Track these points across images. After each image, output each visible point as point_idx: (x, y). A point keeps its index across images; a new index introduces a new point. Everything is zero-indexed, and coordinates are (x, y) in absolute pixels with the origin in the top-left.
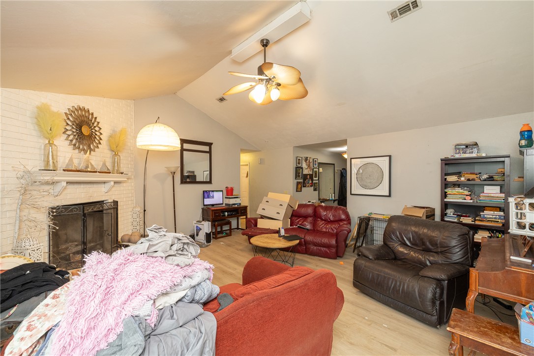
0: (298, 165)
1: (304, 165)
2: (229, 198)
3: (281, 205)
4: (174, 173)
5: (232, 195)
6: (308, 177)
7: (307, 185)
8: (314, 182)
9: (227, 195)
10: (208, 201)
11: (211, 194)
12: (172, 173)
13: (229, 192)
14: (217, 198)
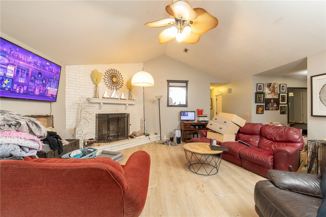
0: (258, 91)
1: (267, 90)
2: (200, 117)
3: (225, 122)
4: (160, 99)
5: (202, 115)
6: (272, 101)
7: (271, 108)
8: (280, 106)
9: (198, 115)
10: (183, 118)
11: (186, 113)
12: (158, 99)
13: (200, 113)
14: (191, 116)
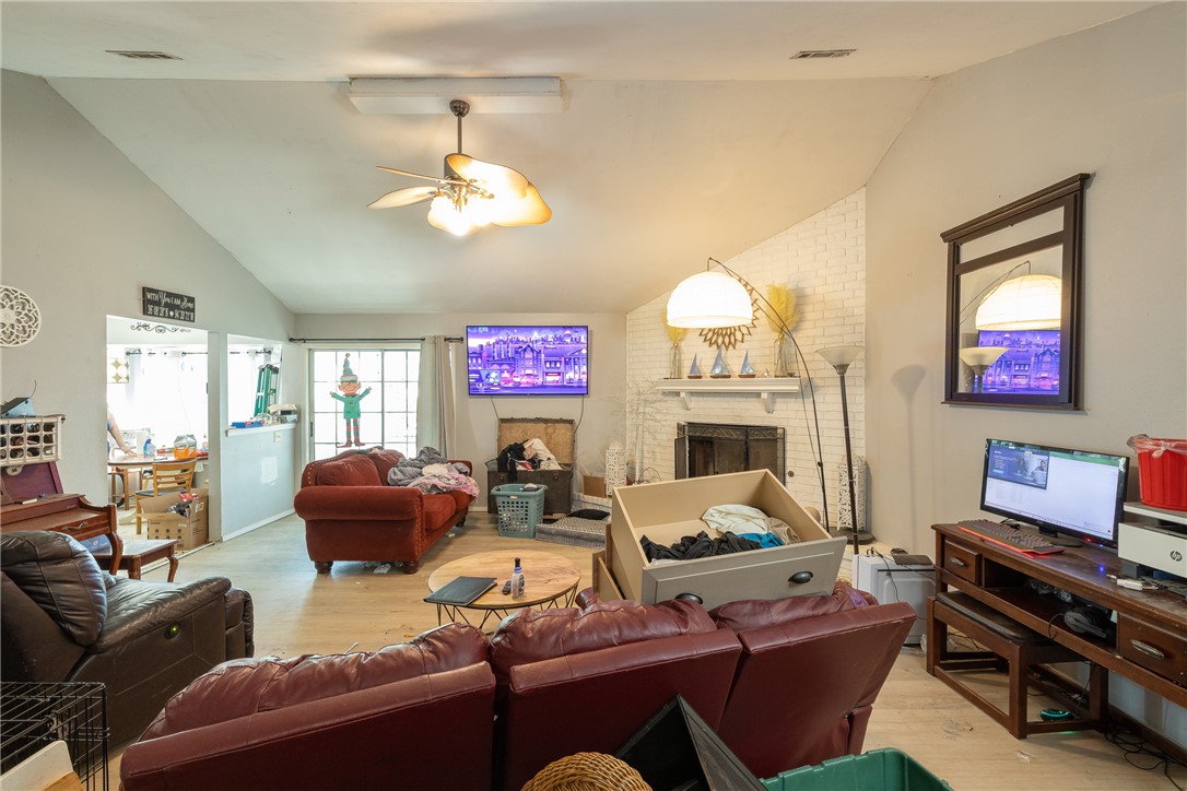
4: (845, 367)
12: (838, 368)
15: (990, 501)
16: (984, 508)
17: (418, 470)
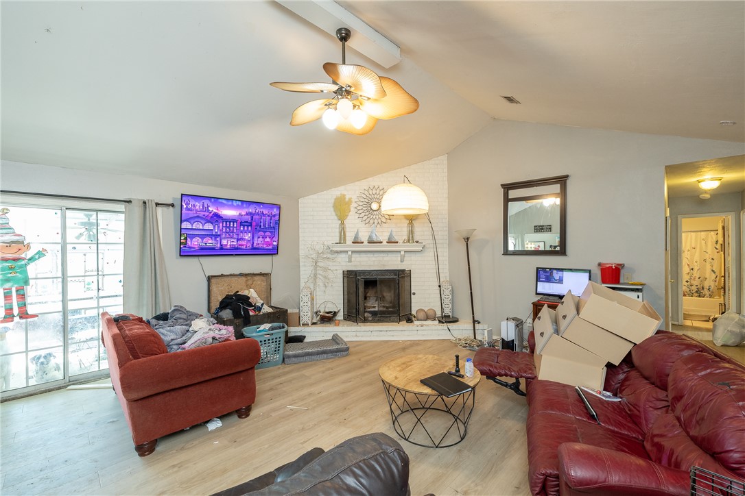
4: (468, 239)
5: (618, 283)
10: (544, 288)
11: (556, 275)
12: (464, 238)
15: (540, 290)
16: (537, 294)
17: (187, 328)
